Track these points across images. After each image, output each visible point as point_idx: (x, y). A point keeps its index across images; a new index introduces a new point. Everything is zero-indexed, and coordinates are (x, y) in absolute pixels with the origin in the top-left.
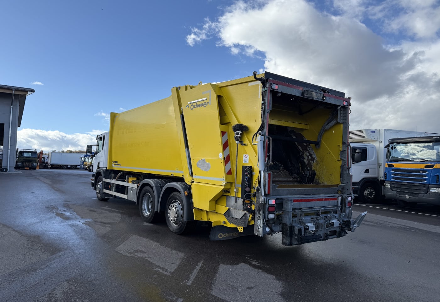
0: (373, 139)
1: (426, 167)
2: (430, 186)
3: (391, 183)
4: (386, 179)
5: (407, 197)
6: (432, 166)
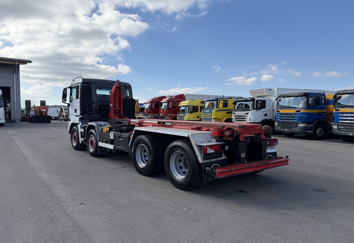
0: (270, 94)
1: (297, 111)
2: (298, 123)
3: (278, 122)
4: (275, 120)
5: (286, 130)
6: (299, 111)
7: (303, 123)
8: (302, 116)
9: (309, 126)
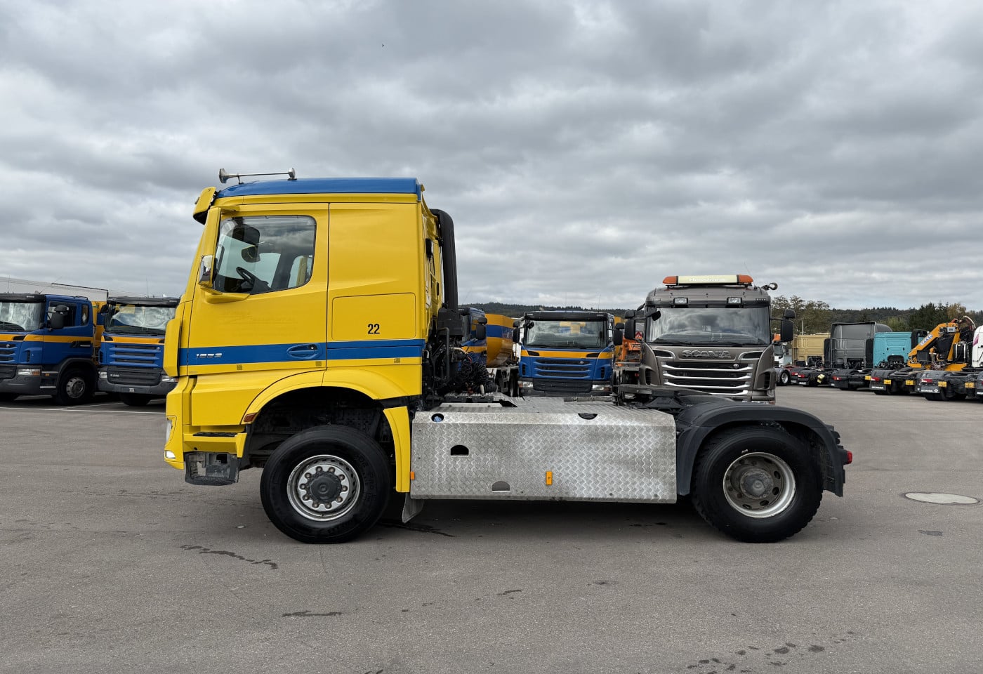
7: (30, 366)
8: (29, 351)
9: (47, 373)
